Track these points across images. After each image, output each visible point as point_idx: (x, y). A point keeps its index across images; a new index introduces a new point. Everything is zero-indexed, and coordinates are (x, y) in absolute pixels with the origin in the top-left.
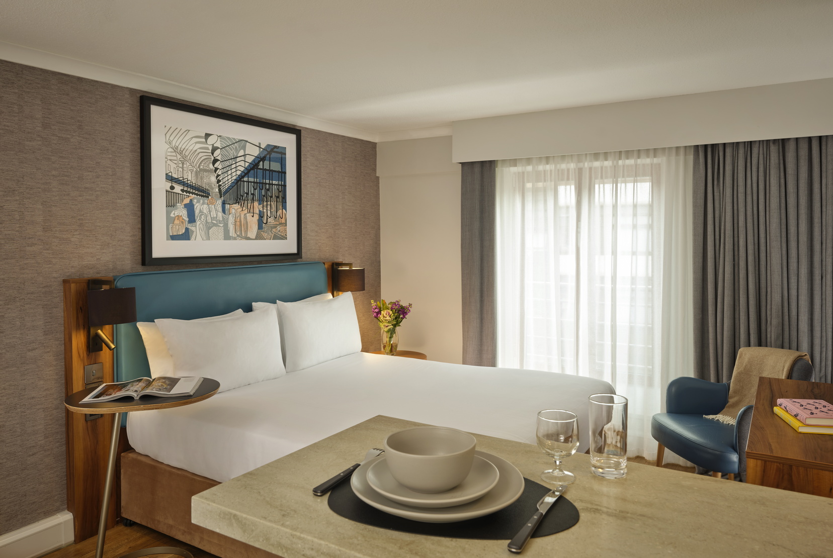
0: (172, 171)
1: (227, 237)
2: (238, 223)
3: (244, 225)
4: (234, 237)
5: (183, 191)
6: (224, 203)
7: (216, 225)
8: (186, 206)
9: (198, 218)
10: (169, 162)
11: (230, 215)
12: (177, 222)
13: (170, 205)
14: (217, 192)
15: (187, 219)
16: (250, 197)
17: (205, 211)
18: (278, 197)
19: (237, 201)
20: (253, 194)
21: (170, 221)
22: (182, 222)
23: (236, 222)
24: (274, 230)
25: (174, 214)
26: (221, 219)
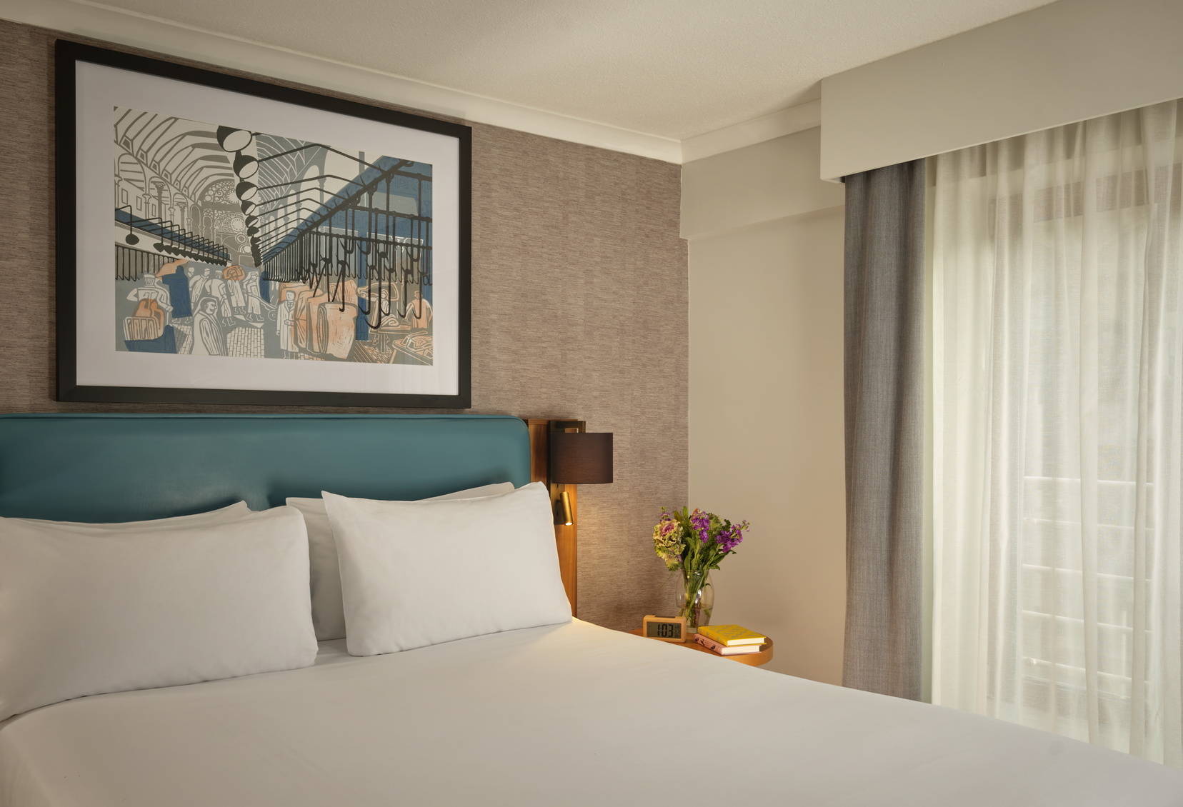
0: (132, 202)
1: (273, 350)
2: (303, 323)
3: (318, 328)
4: (292, 353)
5: (157, 246)
6: (265, 279)
7: (245, 325)
8: (166, 279)
9: (199, 307)
10: (124, 184)
11: (283, 305)
12: (142, 312)
13: (127, 275)
14: (248, 254)
15: (170, 309)
16: (335, 267)
17: (216, 293)
18: (408, 272)
19: (300, 274)
20: (344, 263)
21: (124, 309)
22: (158, 315)
23: (296, 319)
24: (398, 342)
25: (137, 295)
26: (258, 311)
